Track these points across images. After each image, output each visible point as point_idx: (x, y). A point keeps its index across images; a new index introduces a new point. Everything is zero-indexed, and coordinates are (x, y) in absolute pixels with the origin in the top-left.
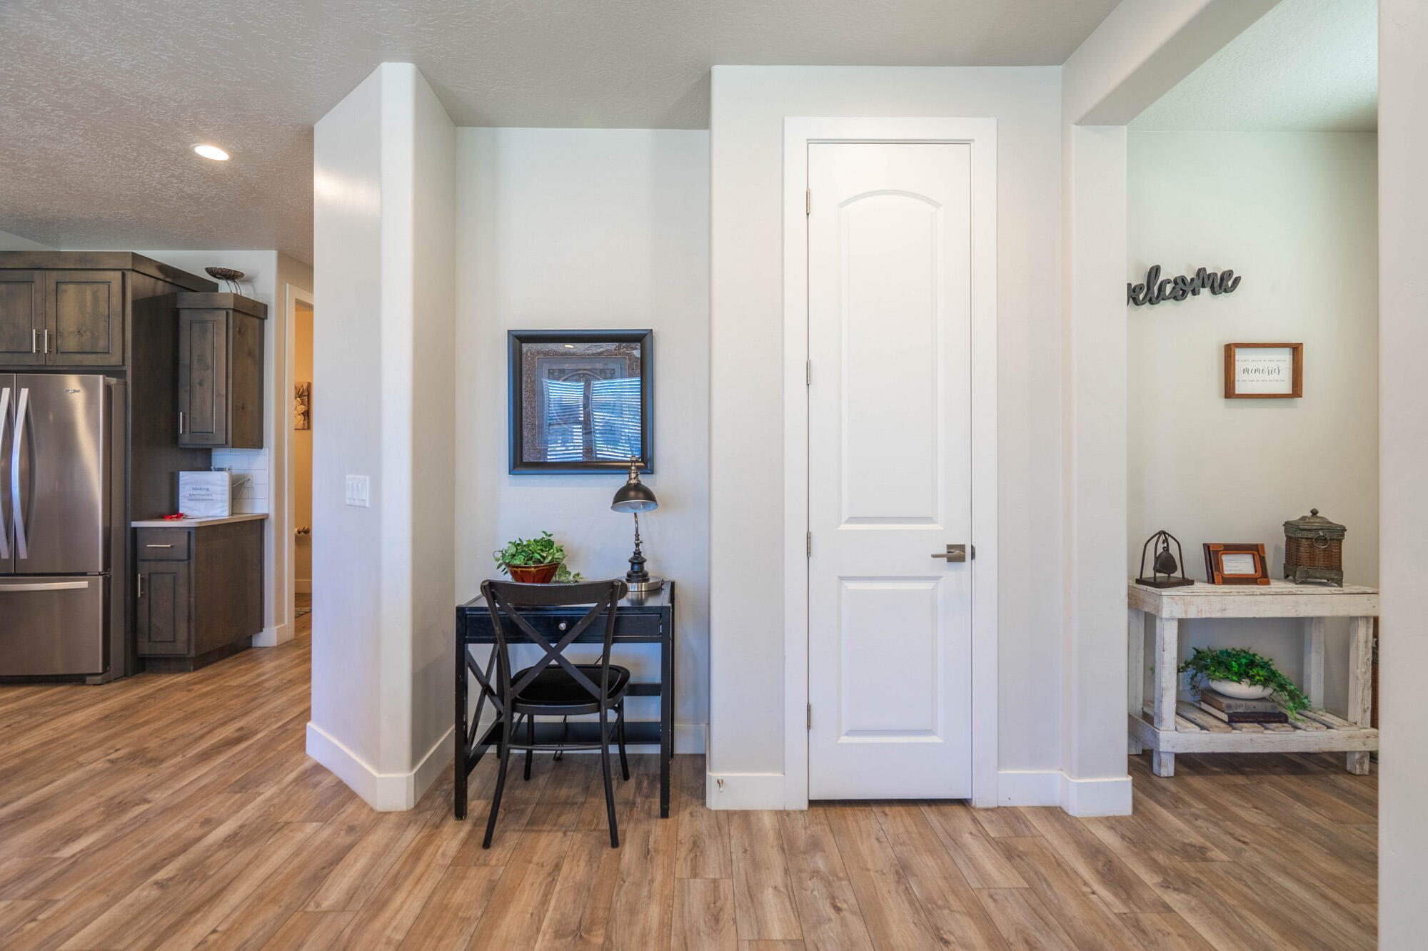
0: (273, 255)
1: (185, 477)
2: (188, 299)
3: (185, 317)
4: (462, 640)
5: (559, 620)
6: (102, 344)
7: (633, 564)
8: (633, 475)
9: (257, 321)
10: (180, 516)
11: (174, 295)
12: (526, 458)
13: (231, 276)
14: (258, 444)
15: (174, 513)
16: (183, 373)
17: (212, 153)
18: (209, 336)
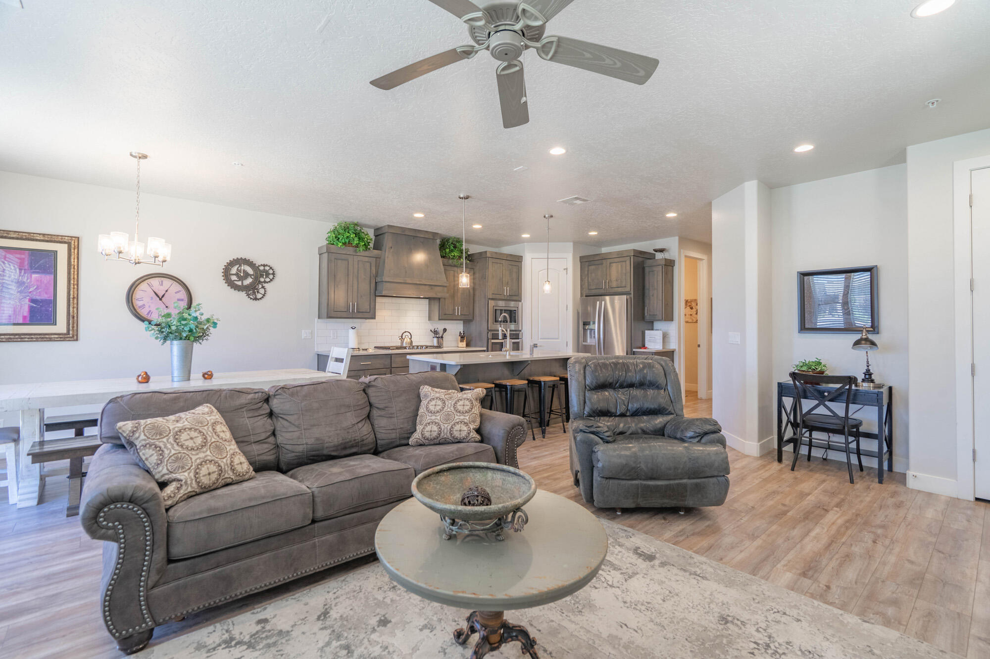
0: (677, 238)
1: (647, 332)
2: (649, 262)
3: (647, 270)
4: (780, 395)
5: (825, 392)
6: (624, 284)
7: (865, 375)
8: (864, 334)
9: (671, 267)
10: (646, 348)
11: (643, 261)
12: (807, 326)
13: (662, 251)
14: (672, 320)
15: (644, 347)
16: (647, 292)
17: (671, 215)
18: (656, 276)
